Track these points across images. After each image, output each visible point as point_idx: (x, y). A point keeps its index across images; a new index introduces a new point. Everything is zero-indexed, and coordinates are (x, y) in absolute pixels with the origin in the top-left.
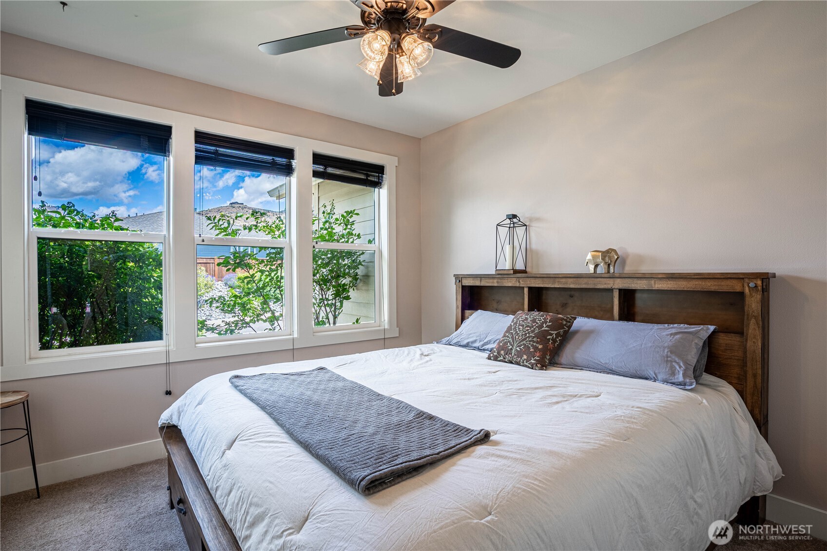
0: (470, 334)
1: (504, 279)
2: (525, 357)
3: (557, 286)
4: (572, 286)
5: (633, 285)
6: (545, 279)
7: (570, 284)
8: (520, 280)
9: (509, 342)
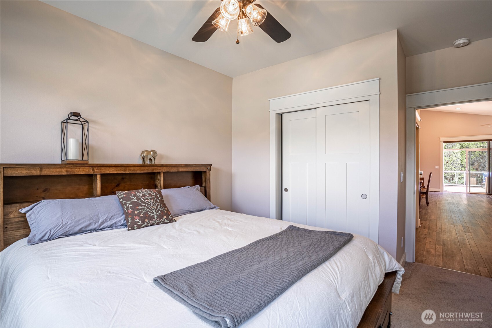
0: (79, 221)
1: (77, 168)
2: (165, 217)
3: (127, 172)
4: (138, 172)
5: (171, 170)
6: (118, 168)
7: (137, 170)
8: (94, 169)
9: (148, 211)
